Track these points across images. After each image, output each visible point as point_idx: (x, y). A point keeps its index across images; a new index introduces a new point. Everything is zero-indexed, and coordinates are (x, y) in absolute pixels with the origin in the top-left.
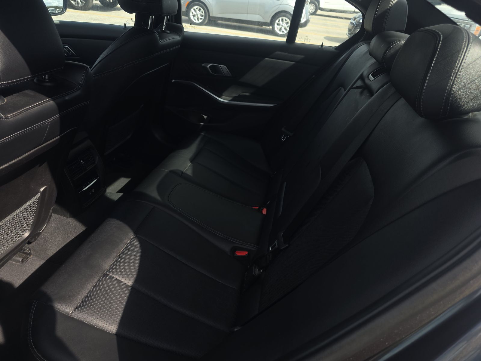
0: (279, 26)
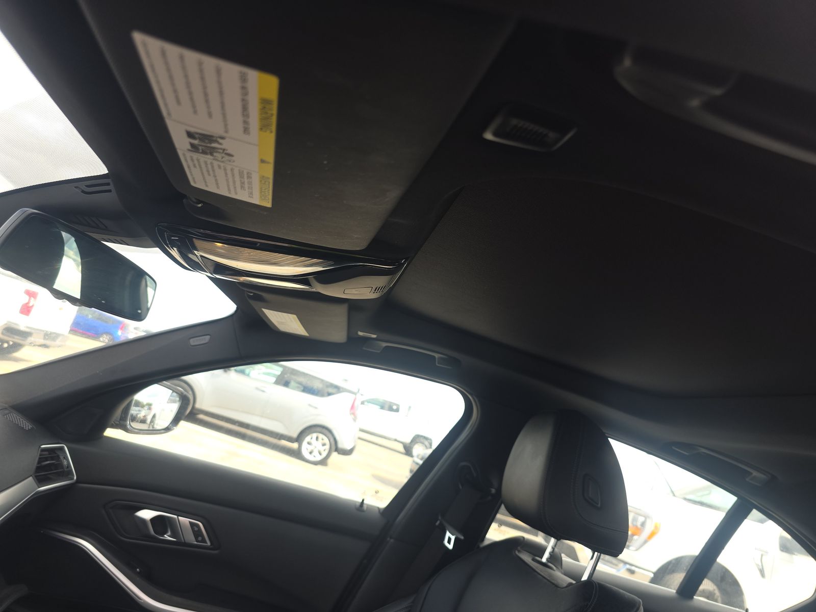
0: (311, 445)
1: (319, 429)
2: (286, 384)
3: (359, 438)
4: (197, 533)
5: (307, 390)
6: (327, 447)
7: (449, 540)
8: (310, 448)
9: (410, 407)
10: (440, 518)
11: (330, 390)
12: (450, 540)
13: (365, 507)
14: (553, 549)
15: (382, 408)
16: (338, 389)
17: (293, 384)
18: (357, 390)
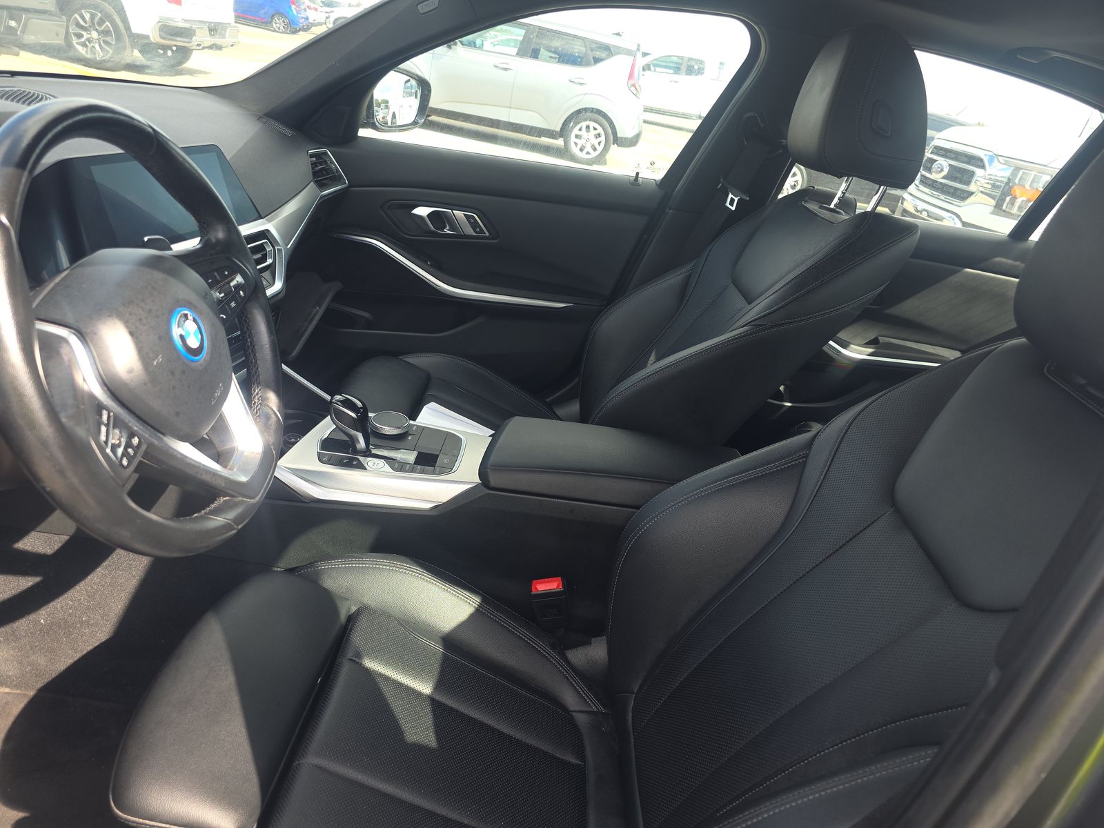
0: (580, 139)
1: (589, 114)
2: (535, 54)
3: (645, 122)
4: (474, 225)
5: (566, 58)
6: (603, 138)
7: (732, 200)
8: (580, 142)
9: (721, 63)
10: (721, 180)
11: (598, 54)
12: (732, 202)
13: (640, 180)
14: (844, 193)
15: (677, 70)
16: (608, 50)
17: (543, 52)
18: (636, 47)
